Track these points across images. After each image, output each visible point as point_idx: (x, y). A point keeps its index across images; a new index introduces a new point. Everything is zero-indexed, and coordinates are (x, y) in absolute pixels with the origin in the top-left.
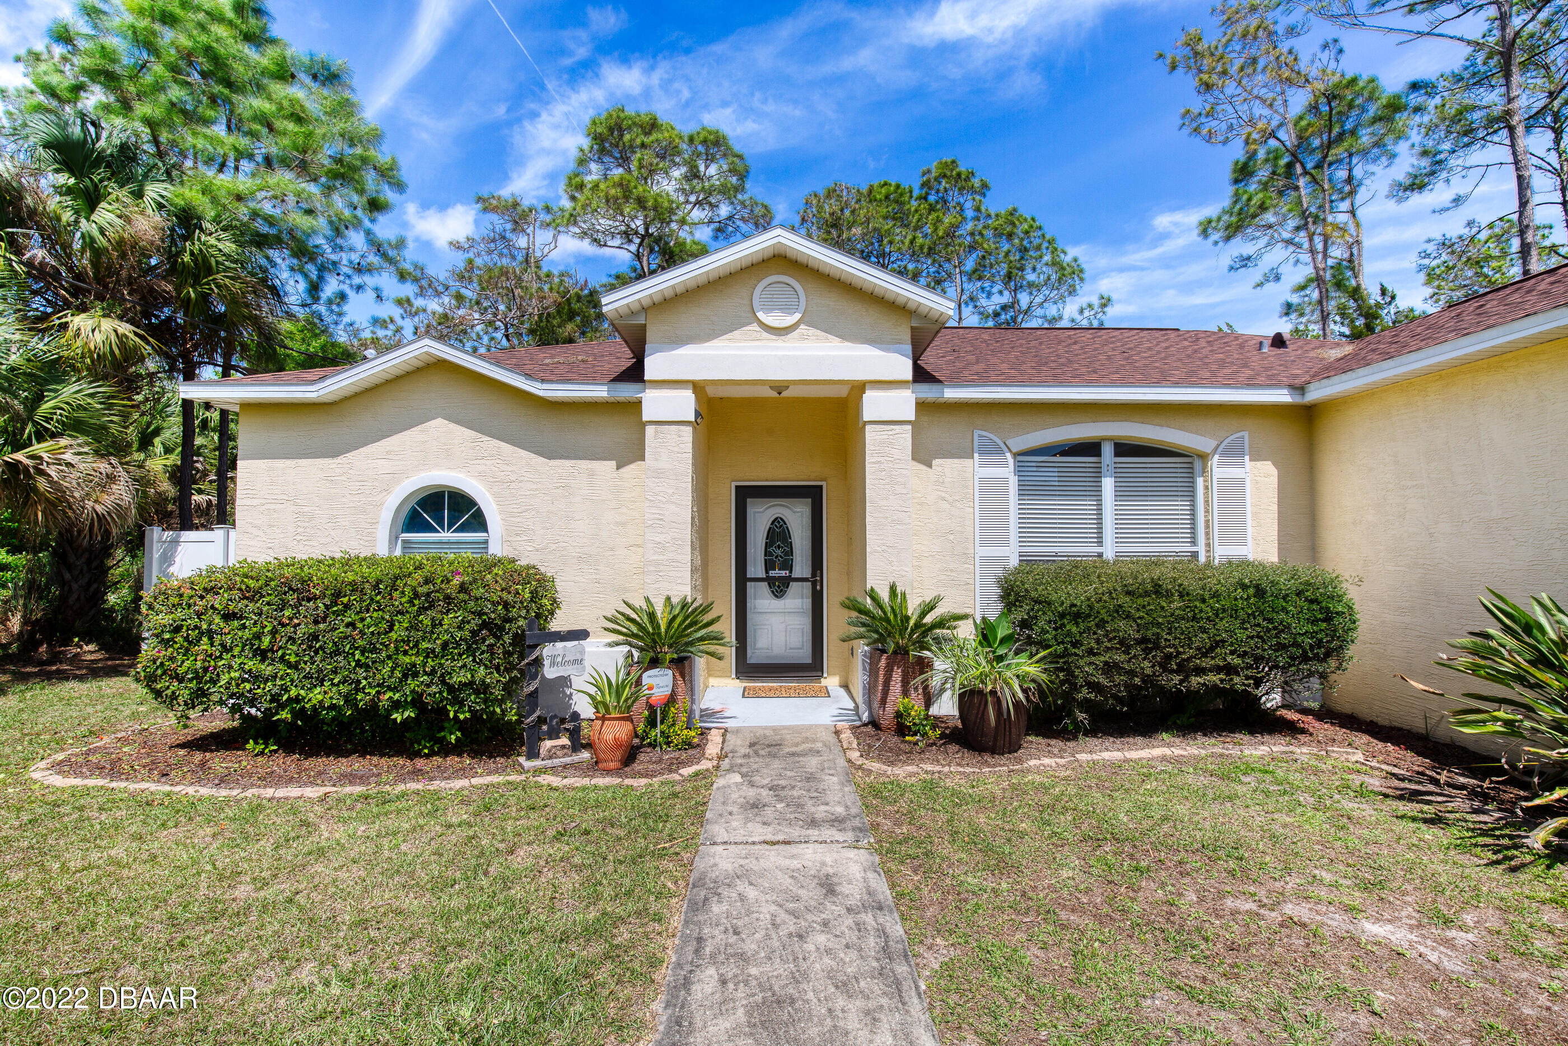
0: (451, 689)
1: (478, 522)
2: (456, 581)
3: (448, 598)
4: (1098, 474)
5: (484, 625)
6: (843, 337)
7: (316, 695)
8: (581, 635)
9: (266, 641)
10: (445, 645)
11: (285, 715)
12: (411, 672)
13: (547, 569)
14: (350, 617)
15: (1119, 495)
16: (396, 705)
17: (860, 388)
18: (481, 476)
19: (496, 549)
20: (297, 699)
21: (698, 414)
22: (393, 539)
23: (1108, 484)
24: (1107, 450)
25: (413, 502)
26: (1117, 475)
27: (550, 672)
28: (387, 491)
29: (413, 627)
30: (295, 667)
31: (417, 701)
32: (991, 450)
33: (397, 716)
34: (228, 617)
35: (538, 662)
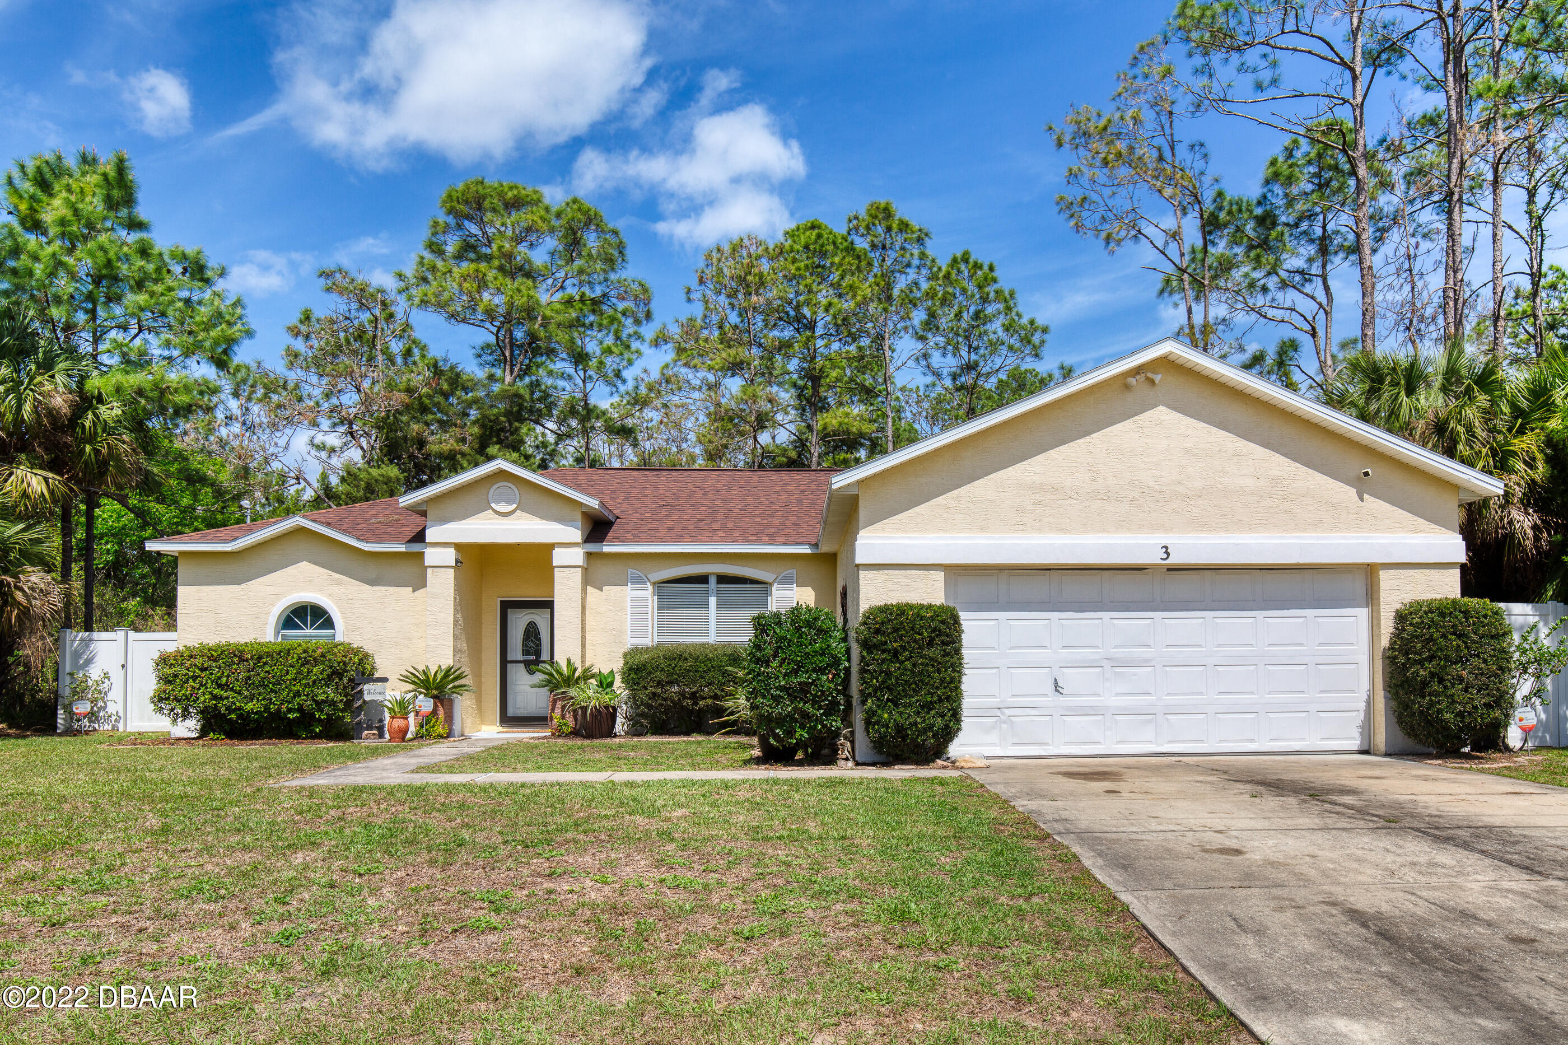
0: (317, 702)
1: (329, 624)
2: (319, 652)
3: (315, 659)
4: (707, 595)
5: (333, 673)
6: (542, 518)
7: (250, 706)
8: (385, 680)
9: (224, 680)
10: (314, 682)
11: (233, 716)
12: (297, 694)
13: (369, 648)
14: (267, 668)
15: (718, 608)
16: (290, 710)
17: (551, 546)
18: (330, 596)
19: (339, 638)
20: (240, 709)
21: (457, 561)
22: (277, 634)
23: (713, 601)
24: (713, 580)
25: (288, 612)
26: (718, 595)
27: (367, 697)
28: (273, 605)
29: (299, 673)
30: (239, 693)
31: (300, 709)
32: (638, 581)
33: (290, 716)
34: (203, 669)
35: (361, 692)
